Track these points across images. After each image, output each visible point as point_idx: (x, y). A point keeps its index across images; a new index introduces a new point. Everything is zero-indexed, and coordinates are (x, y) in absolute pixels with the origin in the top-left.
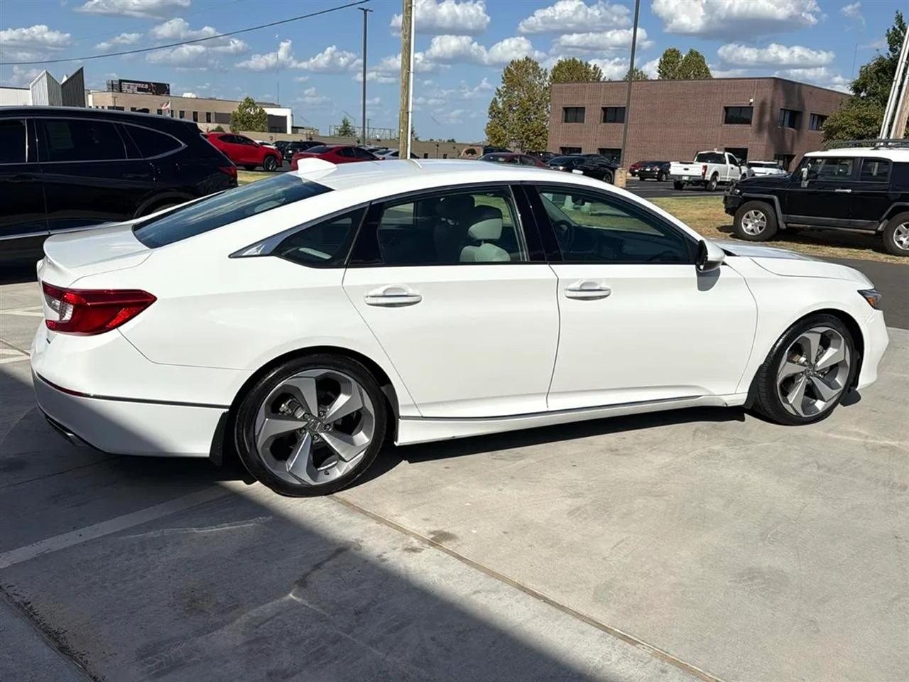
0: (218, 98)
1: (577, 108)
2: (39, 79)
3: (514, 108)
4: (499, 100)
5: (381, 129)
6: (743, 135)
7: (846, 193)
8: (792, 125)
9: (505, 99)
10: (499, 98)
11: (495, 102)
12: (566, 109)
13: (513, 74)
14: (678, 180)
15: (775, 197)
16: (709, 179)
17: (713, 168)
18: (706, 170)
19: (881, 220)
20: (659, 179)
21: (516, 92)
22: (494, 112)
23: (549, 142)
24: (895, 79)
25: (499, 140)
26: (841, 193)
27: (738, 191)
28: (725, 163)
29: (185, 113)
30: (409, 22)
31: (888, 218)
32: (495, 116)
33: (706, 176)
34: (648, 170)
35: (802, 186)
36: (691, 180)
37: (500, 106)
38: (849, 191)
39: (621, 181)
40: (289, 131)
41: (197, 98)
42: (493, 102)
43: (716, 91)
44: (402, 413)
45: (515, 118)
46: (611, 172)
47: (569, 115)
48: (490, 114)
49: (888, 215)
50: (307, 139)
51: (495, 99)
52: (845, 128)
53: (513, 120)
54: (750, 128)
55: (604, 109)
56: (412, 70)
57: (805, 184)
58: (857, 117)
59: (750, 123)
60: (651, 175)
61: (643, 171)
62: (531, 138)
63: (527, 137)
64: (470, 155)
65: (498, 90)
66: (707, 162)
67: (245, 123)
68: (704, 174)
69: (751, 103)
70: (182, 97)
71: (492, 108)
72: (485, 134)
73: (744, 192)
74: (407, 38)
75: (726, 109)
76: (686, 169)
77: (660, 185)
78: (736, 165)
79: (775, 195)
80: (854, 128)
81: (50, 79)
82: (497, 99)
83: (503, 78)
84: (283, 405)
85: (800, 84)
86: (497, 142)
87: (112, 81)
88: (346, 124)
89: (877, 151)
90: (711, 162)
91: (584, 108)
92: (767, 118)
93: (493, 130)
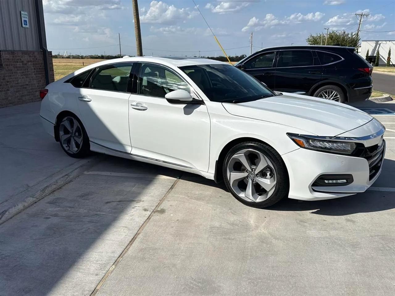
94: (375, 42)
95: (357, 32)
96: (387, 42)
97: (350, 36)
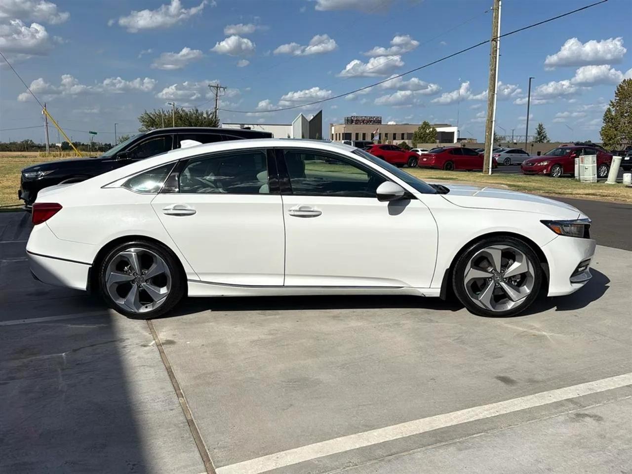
0: (410, 124)
2: (298, 119)
3: (625, 115)
4: (612, 109)
5: (517, 136)
9: (617, 108)
10: (613, 108)
11: (609, 110)
13: (624, 89)
21: (627, 103)
22: (608, 118)
29: (397, 135)
30: (495, 60)
32: (609, 121)
37: (613, 113)
40: (455, 141)
41: (396, 125)
42: (607, 111)
44: (188, 277)
45: (626, 122)
48: (604, 120)
50: (462, 145)
51: (609, 109)
53: (624, 123)
56: (496, 92)
65: (612, 102)
67: (422, 138)
70: (387, 125)
71: (606, 115)
72: (600, 135)
74: (493, 72)
81: (303, 118)
83: (616, 93)
84: (126, 268)
86: (610, 140)
87: (348, 118)
93: (606, 132)
94: (239, 125)
95: (214, 110)
96: (255, 126)
97: (205, 115)
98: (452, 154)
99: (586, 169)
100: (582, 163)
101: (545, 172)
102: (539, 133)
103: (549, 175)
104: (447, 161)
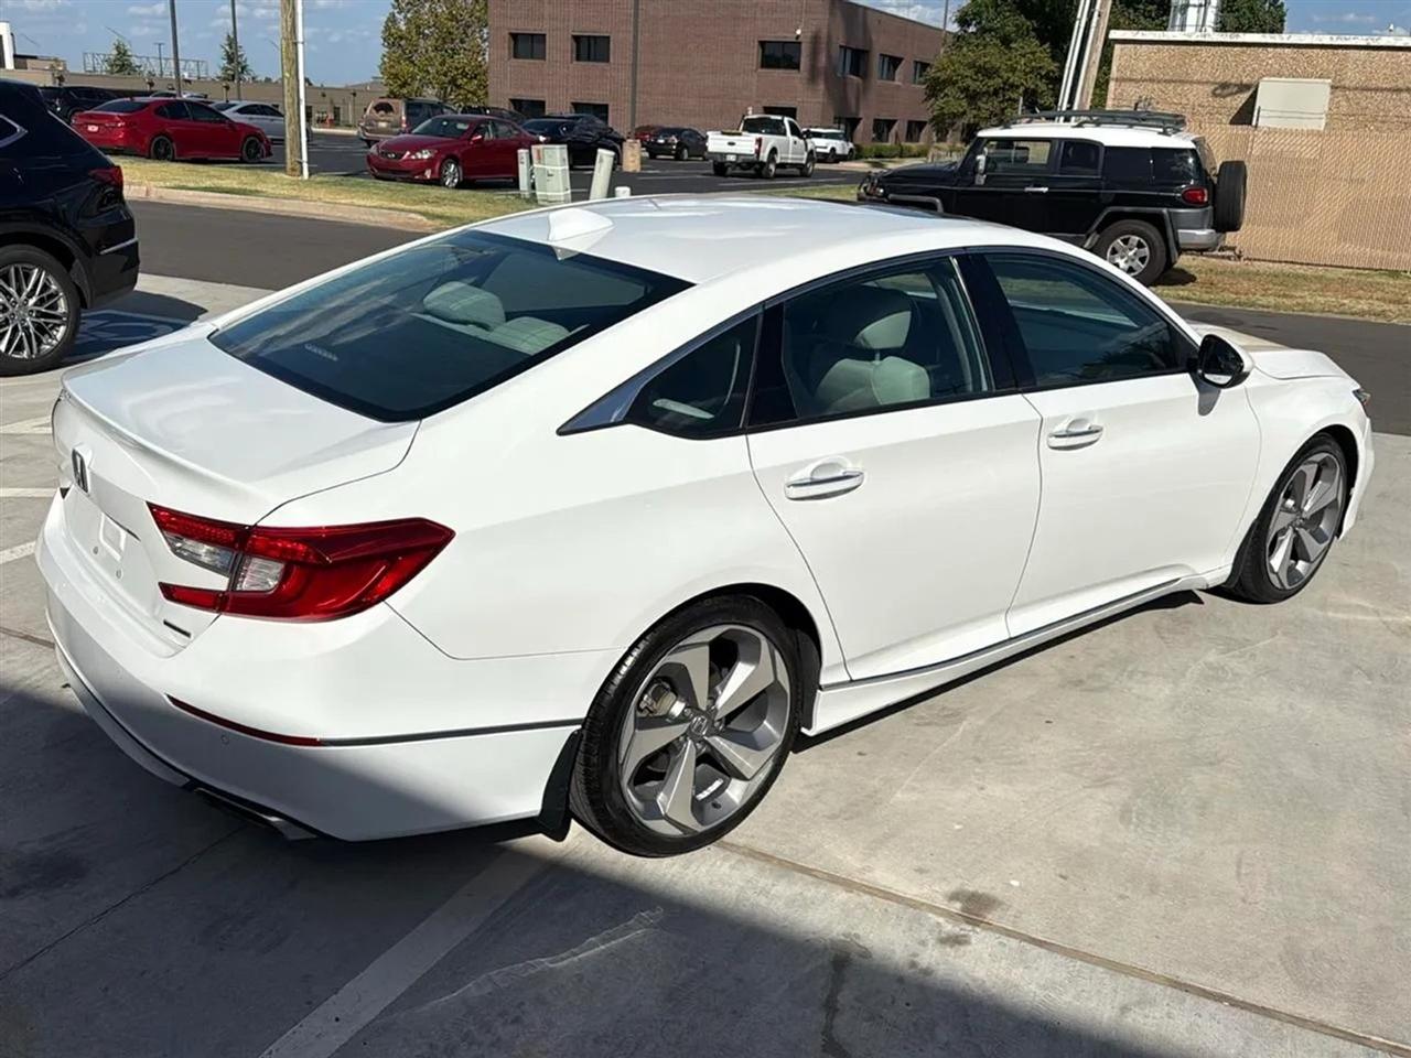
1: (532, 35)
3: (426, 31)
6: (790, 86)
7: (1042, 192)
8: (855, 71)
9: (409, 15)
10: (400, 13)
11: (392, 20)
12: (514, 36)
14: (719, 160)
15: (938, 201)
16: (765, 160)
17: (771, 141)
18: (760, 146)
19: (1089, 232)
20: (678, 157)
23: (490, 90)
24: (1079, 16)
25: (404, 85)
26: (1032, 192)
27: (882, 191)
28: (784, 134)
31: (1099, 230)
32: (394, 44)
33: (761, 154)
34: (661, 141)
35: (977, 183)
36: (740, 161)
37: (402, 26)
38: (1045, 190)
39: (633, 161)
42: (389, 19)
43: (745, 15)
44: (824, 680)
45: (430, 48)
46: (618, 147)
47: (520, 46)
48: (385, 39)
49: (1098, 226)
51: (393, 14)
52: (957, 81)
53: (427, 51)
54: (799, 76)
55: (577, 39)
57: (981, 180)
58: (972, 65)
59: (797, 66)
60: (665, 149)
61: (653, 143)
62: (460, 81)
63: (453, 81)
64: (382, 112)
66: (761, 133)
68: (758, 152)
69: (798, 37)
71: (387, 28)
73: (891, 192)
75: (762, 44)
76: (731, 144)
77: (679, 167)
78: (800, 136)
79: (937, 197)
80: (969, 81)
82: (397, 15)
85: (865, 8)
88: (122, 52)
89: (1080, 129)
90: (766, 133)
91: (544, 35)
92: (823, 59)
93: (393, 66)
98: (164, 115)
99: (549, 175)
100: (539, 163)
101: (428, 174)
102: (230, 58)
103: (437, 182)
104: (157, 136)
